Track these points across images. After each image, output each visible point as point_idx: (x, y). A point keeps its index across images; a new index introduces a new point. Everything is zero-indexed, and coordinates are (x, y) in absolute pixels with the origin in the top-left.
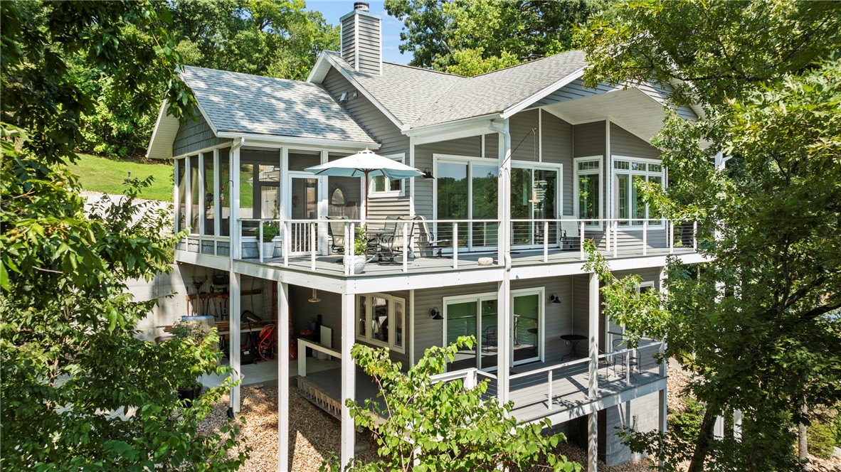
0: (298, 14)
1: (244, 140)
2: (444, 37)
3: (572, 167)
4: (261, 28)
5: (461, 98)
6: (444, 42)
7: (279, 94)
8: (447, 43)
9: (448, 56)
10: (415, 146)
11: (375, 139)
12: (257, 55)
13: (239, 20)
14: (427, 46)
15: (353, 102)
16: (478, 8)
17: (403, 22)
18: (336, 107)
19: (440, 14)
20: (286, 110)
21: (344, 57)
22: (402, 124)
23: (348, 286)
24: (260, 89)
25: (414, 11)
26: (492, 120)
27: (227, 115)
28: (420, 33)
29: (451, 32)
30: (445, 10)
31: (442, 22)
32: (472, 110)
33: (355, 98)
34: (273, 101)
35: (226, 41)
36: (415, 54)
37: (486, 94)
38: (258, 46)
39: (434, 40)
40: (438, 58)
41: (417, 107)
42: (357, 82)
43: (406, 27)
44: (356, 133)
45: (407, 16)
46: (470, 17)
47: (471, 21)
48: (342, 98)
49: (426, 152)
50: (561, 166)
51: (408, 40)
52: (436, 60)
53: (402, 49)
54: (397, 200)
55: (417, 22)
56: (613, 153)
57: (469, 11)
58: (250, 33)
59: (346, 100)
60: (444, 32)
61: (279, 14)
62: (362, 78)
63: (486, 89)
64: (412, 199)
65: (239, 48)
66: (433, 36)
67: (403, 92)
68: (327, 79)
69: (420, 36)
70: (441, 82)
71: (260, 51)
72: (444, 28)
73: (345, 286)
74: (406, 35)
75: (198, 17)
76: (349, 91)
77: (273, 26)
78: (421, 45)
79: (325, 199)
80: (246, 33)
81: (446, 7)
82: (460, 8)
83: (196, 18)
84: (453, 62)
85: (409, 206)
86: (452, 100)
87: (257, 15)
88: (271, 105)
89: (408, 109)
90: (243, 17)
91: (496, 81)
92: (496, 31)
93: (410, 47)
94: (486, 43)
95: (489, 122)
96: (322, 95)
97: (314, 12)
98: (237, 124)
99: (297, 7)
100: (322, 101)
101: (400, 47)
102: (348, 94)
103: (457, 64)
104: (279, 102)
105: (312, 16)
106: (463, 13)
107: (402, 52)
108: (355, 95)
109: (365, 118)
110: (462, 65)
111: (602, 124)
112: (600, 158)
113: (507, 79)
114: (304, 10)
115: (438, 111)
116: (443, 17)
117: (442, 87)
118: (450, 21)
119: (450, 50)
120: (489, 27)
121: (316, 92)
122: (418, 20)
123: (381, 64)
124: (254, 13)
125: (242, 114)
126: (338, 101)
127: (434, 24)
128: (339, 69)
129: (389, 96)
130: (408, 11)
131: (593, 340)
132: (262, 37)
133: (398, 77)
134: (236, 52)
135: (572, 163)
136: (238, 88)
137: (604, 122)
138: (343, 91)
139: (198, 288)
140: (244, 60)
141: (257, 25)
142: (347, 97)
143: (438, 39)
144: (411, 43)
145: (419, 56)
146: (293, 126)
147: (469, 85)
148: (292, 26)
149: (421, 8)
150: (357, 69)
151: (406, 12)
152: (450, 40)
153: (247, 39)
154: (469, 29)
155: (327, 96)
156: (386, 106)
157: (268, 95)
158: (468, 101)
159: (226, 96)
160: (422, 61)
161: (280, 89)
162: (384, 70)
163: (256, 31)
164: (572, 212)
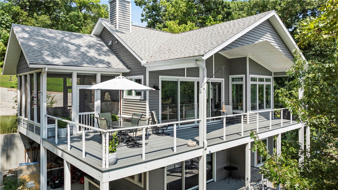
0: (97, 5)
1: (47, 68)
2: (160, 16)
3: (229, 80)
4: (81, 11)
5: (173, 45)
6: (161, 18)
7: (73, 41)
8: (162, 18)
9: (162, 24)
10: (149, 72)
11: (127, 66)
12: (79, 22)
13: (71, 7)
14: (153, 19)
15: (115, 46)
16: (176, 3)
17: (143, 9)
18: (106, 48)
19: (159, 5)
20: (77, 50)
21: (111, 22)
22: (142, 60)
23: (104, 177)
24: (62, 38)
25: (147, 4)
26: (197, 60)
27: (39, 54)
28: (150, 14)
29: (164, 13)
30: (161, 3)
31: (160, 9)
32: (182, 52)
33: (117, 44)
34: (70, 45)
35: (65, 16)
36: (148, 23)
37: (189, 43)
38: (79, 19)
39: (156, 17)
40: (158, 25)
41: (150, 50)
42: (117, 35)
43: (144, 11)
44: (116, 64)
45: (144, 6)
46: (172, 7)
47: (173, 8)
48: (110, 44)
49: (155, 74)
50: (223, 79)
51: (145, 17)
52: (157, 26)
53: (142, 21)
54: (139, 101)
55: (149, 9)
56: (250, 73)
57: (172, 4)
58: (75, 13)
59: (112, 44)
60: (161, 13)
61: (89, 5)
62: (120, 33)
63: (187, 40)
64: (147, 102)
65: (70, 19)
66: (155, 15)
67: (143, 41)
68: (102, 33)
69: (150, 15)
70: (162, 36)
71: (80, 21)
72: (161, 11)
73: (102, 177)
74: (144, 14)
75: (51, 5)
76: (113, 40)
77: (86, 10)
78: (150, 19)
79: (99, 100)
80: (74, 13)
81: (161, 2)
82: (168, 2)
83: (50, 5)
84: (165, 27)
85: (146, 105)
86: (169, 46)
87: (79, 5)
88: (68, 48)
89: (145, 50)
90: (73, 6)
91: (192, 36)
92: (184, 13)
93: (146, 20)
94: (180, 18)
95: (195, 61)
96: (99, 42)
97: (104, 4)
98: (43, 60)
99: (97, 2)
100: (98, 45)
101: (141, 20)
102: (113, 41)
103: (167, 27)
104: (73, 46)
105: (103, 6)
106: (169, 5)
107: (142, 22)
108: (116, 42)
109: (121, 55)
110: (169, 28)
111: (245, 59)
112: (244, 76)
113: (198, 35)
114: (100, 3)
115: (162, 52)
116: (161, 7)
117: (163, 39)
118: (164, 9)
119: (164, 21)
120: (181, 11)
121: (96, 41)
122: (149, 8)
123: (131, 26)
124: (78, 4)
125: (48, 53)
126: (107, 45)
127: (156, 10)
128: (108, 28)
129: (135, 44)
130: (145, 4)
131: (248, 179)
132: (81, 15)
133: (140, 33)
134: (69, 21)
135: (229, 78)
136: (49, 38)
137: (246, 57)
138: (110, 40)
139: (31, 145)
140: (73, 24)
141: (79, 9)
142: (112, 43)
143: (158, 17)
144: (146, 18)
145: (150, 24)
146: (79, 60)
147: (177, 38)
148: (93, 10)
149: (150, 3)
150: (118, 28)
151: (144, 4)
152: (163, 17)
153: (74, 15)
154: (172, 12)
155: (102, 43)
156: (133, 49)
157: (67, 42)
158: (178, 47)
159: (40, 42)
160: (151, 26)
161: (75, 38)
162: (132, 29)
163: (78, 12)
164: (229, 103)
